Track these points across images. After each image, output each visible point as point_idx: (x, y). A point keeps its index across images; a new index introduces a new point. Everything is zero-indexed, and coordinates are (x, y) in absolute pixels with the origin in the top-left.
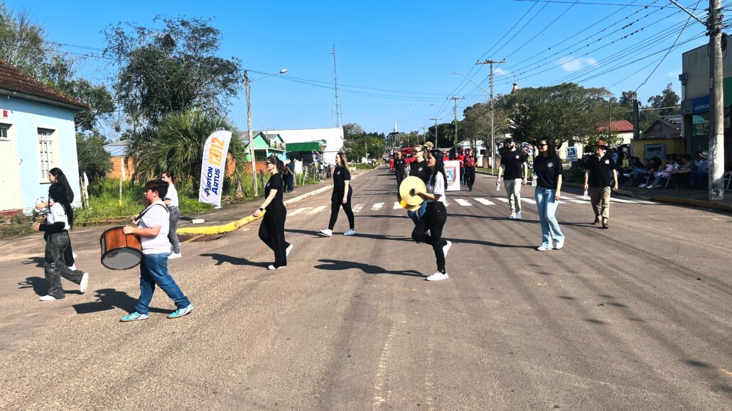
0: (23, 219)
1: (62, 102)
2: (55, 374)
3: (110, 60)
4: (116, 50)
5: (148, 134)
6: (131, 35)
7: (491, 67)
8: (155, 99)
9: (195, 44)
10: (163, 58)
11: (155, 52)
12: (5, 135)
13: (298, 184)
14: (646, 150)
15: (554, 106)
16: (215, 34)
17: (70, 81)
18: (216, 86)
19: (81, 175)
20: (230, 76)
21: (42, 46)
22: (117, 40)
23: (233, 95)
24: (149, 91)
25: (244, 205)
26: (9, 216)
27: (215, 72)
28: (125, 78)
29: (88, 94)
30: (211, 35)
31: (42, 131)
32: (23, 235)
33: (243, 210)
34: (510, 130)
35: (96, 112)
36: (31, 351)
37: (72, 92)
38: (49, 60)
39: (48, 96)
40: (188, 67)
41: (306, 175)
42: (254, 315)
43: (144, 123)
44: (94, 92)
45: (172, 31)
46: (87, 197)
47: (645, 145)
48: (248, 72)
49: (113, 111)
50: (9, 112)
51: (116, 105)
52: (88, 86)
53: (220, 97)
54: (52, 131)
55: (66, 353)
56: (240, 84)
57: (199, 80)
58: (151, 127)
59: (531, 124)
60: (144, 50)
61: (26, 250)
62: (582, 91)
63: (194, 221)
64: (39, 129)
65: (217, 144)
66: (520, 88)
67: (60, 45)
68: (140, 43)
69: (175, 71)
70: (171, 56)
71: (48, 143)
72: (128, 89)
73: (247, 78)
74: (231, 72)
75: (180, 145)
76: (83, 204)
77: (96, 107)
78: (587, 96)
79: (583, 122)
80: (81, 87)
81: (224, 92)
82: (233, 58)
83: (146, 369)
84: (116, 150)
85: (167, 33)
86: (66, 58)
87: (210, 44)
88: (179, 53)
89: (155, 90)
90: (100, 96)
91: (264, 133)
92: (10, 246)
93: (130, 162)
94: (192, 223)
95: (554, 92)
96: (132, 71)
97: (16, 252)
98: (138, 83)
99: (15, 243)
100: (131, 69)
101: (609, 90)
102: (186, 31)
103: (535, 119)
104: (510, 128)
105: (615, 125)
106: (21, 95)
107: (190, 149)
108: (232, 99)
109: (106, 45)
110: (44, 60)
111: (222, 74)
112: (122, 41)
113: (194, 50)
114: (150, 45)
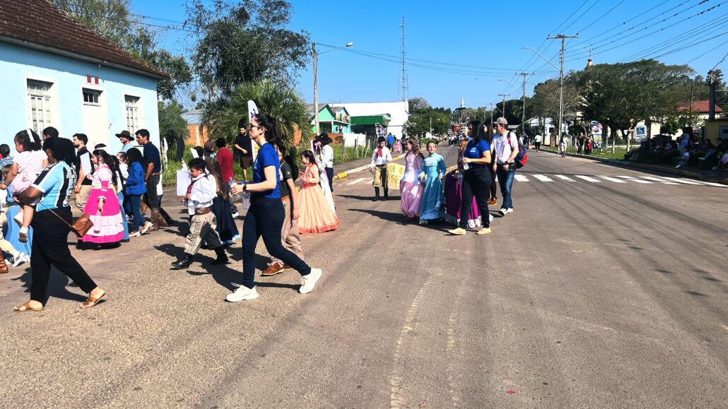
1: (149, 72)
3: (188, 33)
4: (195, 23)
5: (222, 103)
6: (210, 9)
7: (563, 42)
8: (229, 71)
9: (268, 18)
10: (238, 31)
11: (230, 24)
12: (96, 101)
13: (360, 156)
14: (721, 132)
15: (630, 84)
16: (286, 7)
17: (153, 52)
18: (285, 57)
19: (161, 140)
20: (300, 48)
21: (128, 18)
22: (196, 13)
23: (301, 67)
24: (223, 62)
27: (285, 45)
28: (203, 50)
29: (168, 64)
30: (283, 9)
31: (129, 98)
34: (581, 108)
35: (175, 81)
36: (126, 281)
37: (154, 62)
38: (134, 31)
39: (134, 65)
40: (259, 40)
41: (368, 148)
43: (218, 93)
44: (174, 62)
45: (246, 5)
46: (166, 161)
47: (720, 126)
48: (316, 45)
49: (190, 81)
50: (100, 81)
51: (194, 75)
52: (169, 57)
53: (289, 69)
54: (137, 99)
56: (308, 56)
57: (270, 52)
58: (224, 97)
59: (602, 102)
60: (220, 23)
62: (663, 68)
64: (126, 96)
66: (595, 65)
67: (144, 17)
68: (216, 16)
69: (247, 44)
70: (245, 29)
71: (134, 109)
72: (205, 61)
73: (314, 51)
74: (299, 45)
77: (175, 77)
78: (668, 73)
79: (662, 101)
80: (163, 58)
81: (293, 64)
84: (193, 118)
85: (241, 6)
86: (150, 29)
87: (283, 18)
88: (252, 26)
89: (230, 61)
90: (179, 66)
91: (330, 105)
93: (205, 130)
95: (632, 68)
96: (208, 44)
98: (214, 54)
100: (208, 41)
102: (260, 4)
103: (609, 97)
104: (581, 106)
106: (111, 64)
108: (301, 71)
109: (186, 18)
110: (129, 32)
111: (292, 47)
112: (201, 14)
113: (266, 23)
114: (225, 18)
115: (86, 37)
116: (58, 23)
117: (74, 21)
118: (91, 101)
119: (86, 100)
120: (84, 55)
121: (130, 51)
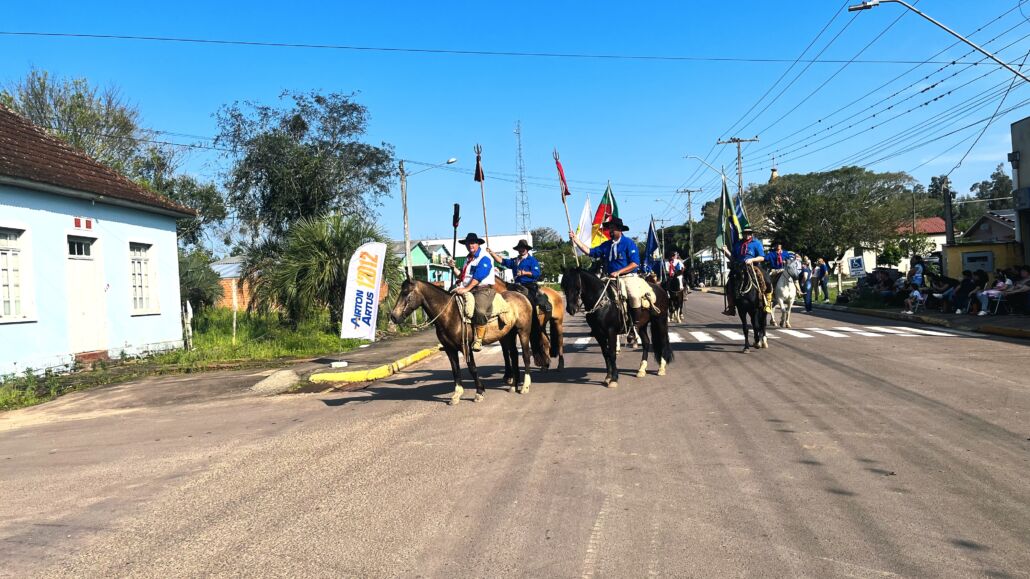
0: (109, 364)
1: (165, 208)
2: (172, 559)
3: (220, 152)
4: (231, 138)
5: (269, 248)
6: (251, 118)
7: (739, 147)
8: (280, 201)
9: (334, 128)
10: (292, 146)
11: (280, 139)
12: (88, 253)
14: (966, 260)
15: (831, 199)
16: (360, 113)
17: (170, 179)
18: (361, 180)
19: (184, 304)
20: (380, 167)
21: (135, 135)
22: (233, 124)
23: (383, 193)
24: (272, 190)
25: (398, 343)
26: (90, 360)
27: (360, 164)
28: (242, 174)
29: (192, 196)
30: (355, 114)
31: (135, 246)
32: (108, 385)
33: (398, 349)
34: (769, 234)
35: (202, 219)
36: (138, 532)
37: (171, 193)
38: (143, 152)
39: (144, 200)
40: (324, 156)
42: (421, 487)
43: (264, 234)
44: (200, 193)
46: (191, 333)
47: (963, 254)
48: (404, 163)
49: (224, 217)
50: (93, 221)
51: (228, 209)
52: (193, 186)
53: (366, 197)
54: (147, 246)
55: (184, 533)
56: (393, 178)
57: (338, 174)
58: (274, 239)
59: (797, 225)
60: (267, 137)
61: (116, 405)
62: (872, 177)
63: (334, 365)
64: (131, 243)
65: (367, 259)
66: (781, 176)
67: (157, 133)
68: (262, 128)
69: (306, 163)
70: (302, 143)
71: (142, 262)
72: (246, 188)
73: (403, 172)
74: (379, 162)
75: (314, 261)
76: (185, 344)
77: (202, 213)
78: (879, 184)
79: (874, 221)
80: (184, 186)
81: (372, 190)
82: (383, 144)
83: (288, 552)
84: (228, 270)
85: (296, 113)
86: (166, 149)
87: (355, 128)
88: (312, 139)
89: (280, 189)
90: (208, 197)
91: (424, 243)
92: (94, 400)
93: (246, 286)
94: (331, 366)
95: (831, 179)
96: (250, 165)
97: (102, 407)
98: (259, 180)
99: (99, 395)
100: (249, 162)
101: (911, 174)
102: (322, 109)
103: (804, 219)
104: (768, 231)
105: (922, 224)
106: (110, 200)
107: (328, 268)
108: (383, 198)
109: (219, 131)
110: (137, 153)
111: (369, 166)
112: (239, 126)
113: (332, 134)
114: (274, 130)
115: (74, 163)
116: (34, 145)
117: (56, 142)
118: (80, 253)
119: (72, 252)
120: (71, 188)
121: (137, 180)
